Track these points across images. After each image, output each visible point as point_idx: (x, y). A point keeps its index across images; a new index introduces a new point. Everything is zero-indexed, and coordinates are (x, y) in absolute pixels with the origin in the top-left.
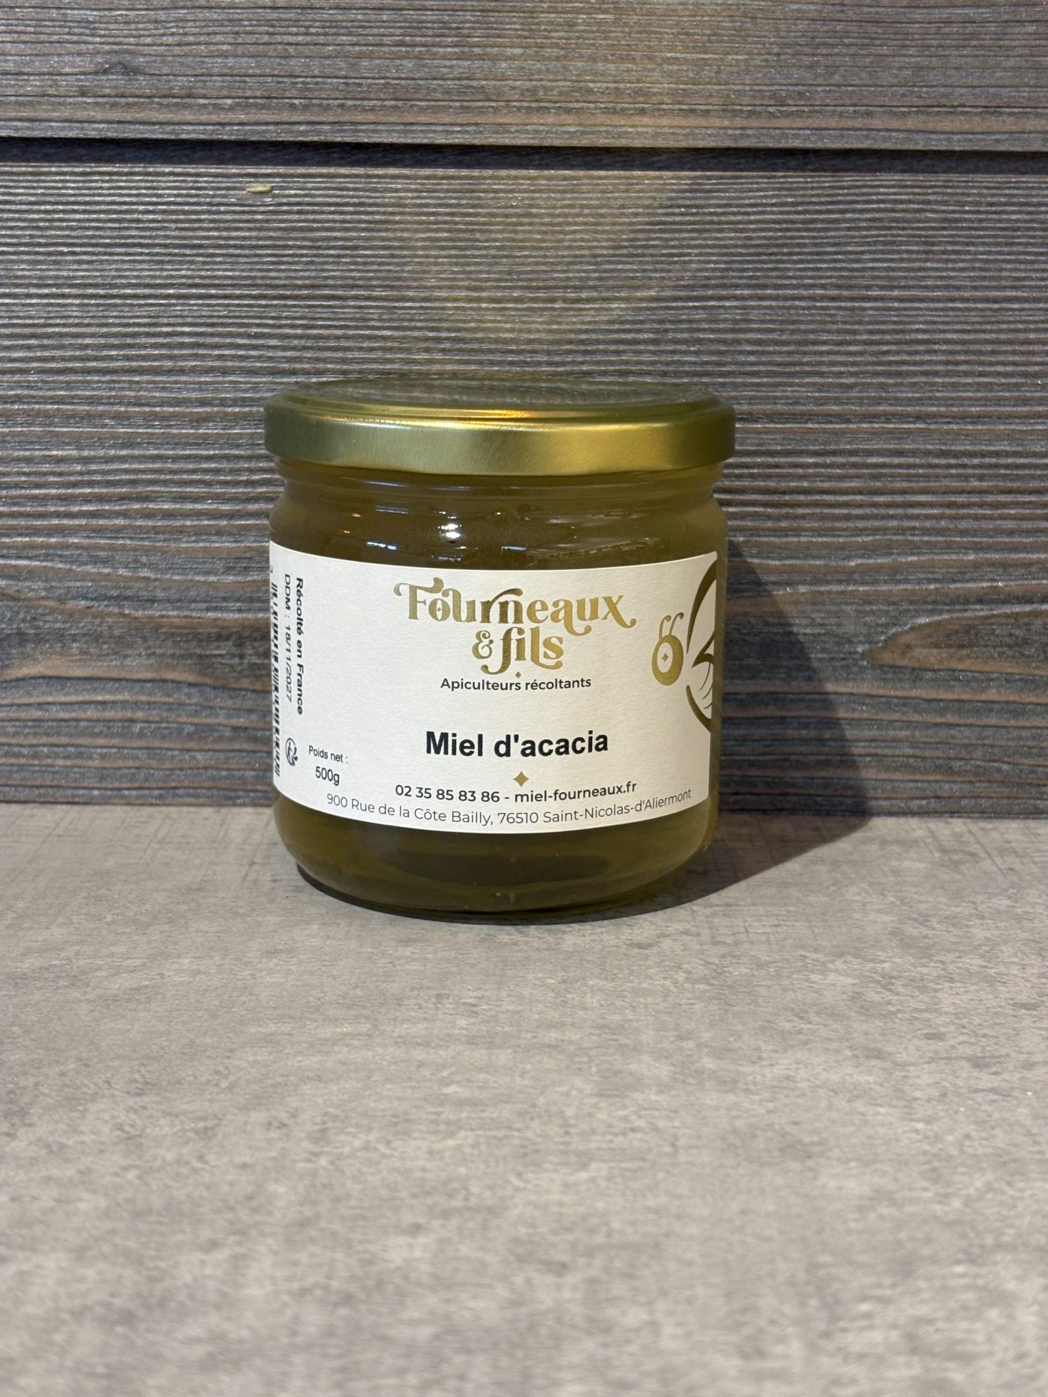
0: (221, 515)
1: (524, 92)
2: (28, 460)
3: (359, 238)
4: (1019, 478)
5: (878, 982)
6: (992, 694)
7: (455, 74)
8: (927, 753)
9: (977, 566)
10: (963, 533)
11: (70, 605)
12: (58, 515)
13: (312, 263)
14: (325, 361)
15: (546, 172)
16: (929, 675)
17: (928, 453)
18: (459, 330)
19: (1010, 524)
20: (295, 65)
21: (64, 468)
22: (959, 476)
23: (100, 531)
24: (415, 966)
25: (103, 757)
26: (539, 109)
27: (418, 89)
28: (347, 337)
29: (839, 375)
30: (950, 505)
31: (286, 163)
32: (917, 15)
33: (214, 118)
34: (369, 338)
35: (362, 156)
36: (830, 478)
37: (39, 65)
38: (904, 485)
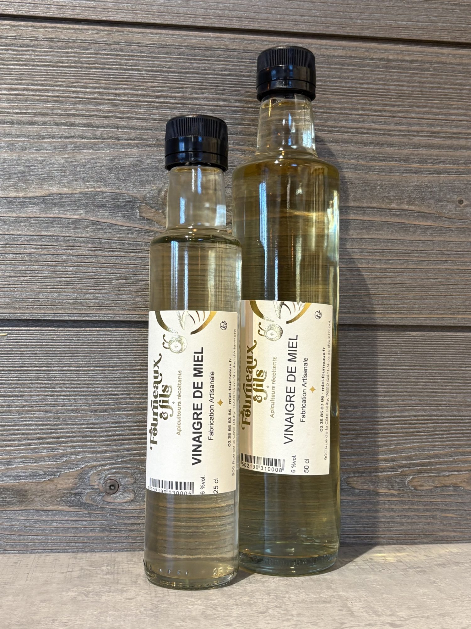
1: (95, 304)
3: (37, 351)
5: (212, 607)
7: (72, 298)
13: (20, 359)
14: (24, 392)
15: (103, 329)
18: (72, 380)
20: (17, 295)
24: (46, 610)
26: (99, 309)
27: (59, 302)
28: (32, 384)
31: (13, 326)
34: (40, 384)
35: (40, 324)
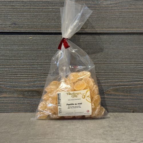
0: (26, 77)
2: (2, 70)
3: (43, 43)
4: (122, 71)
5: (106, 131)
6: (120, 97)
7: (54, 24)
8: (113, 104)
9: (118, 81)
10: (116, 77)
11: (7, 88)
12: (6, 77)
13: (37, 46)
14: (39, 58)
16: (112, 95)
17: (111, 68)
19: (121, 76)
20: (35, 23)
21: (7, 71)
22: (115, 71)
23: (11, 79)
25: (11, 107)
27: (50, 26)
28: (41, 55)
29: (100, 59)
30: (114, 74)
31: (34, 35)
32: (108, 17)
33: (25, 30)
34: (44, 55)
35: (43, 34)
36: (100, 71)
37: (4, 24)
38: (109, 72)
